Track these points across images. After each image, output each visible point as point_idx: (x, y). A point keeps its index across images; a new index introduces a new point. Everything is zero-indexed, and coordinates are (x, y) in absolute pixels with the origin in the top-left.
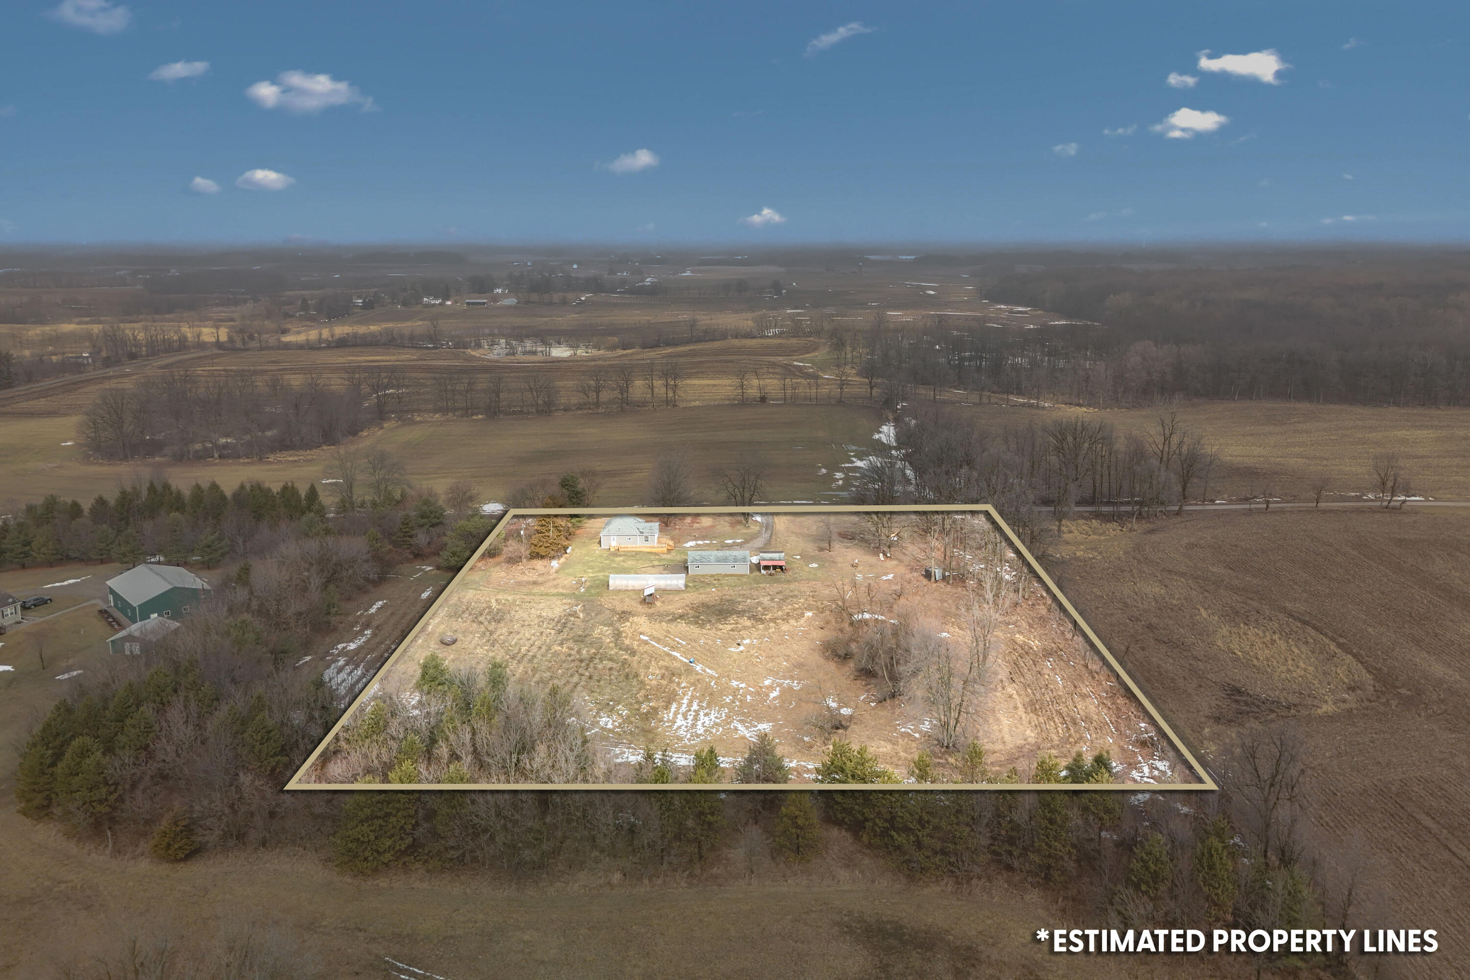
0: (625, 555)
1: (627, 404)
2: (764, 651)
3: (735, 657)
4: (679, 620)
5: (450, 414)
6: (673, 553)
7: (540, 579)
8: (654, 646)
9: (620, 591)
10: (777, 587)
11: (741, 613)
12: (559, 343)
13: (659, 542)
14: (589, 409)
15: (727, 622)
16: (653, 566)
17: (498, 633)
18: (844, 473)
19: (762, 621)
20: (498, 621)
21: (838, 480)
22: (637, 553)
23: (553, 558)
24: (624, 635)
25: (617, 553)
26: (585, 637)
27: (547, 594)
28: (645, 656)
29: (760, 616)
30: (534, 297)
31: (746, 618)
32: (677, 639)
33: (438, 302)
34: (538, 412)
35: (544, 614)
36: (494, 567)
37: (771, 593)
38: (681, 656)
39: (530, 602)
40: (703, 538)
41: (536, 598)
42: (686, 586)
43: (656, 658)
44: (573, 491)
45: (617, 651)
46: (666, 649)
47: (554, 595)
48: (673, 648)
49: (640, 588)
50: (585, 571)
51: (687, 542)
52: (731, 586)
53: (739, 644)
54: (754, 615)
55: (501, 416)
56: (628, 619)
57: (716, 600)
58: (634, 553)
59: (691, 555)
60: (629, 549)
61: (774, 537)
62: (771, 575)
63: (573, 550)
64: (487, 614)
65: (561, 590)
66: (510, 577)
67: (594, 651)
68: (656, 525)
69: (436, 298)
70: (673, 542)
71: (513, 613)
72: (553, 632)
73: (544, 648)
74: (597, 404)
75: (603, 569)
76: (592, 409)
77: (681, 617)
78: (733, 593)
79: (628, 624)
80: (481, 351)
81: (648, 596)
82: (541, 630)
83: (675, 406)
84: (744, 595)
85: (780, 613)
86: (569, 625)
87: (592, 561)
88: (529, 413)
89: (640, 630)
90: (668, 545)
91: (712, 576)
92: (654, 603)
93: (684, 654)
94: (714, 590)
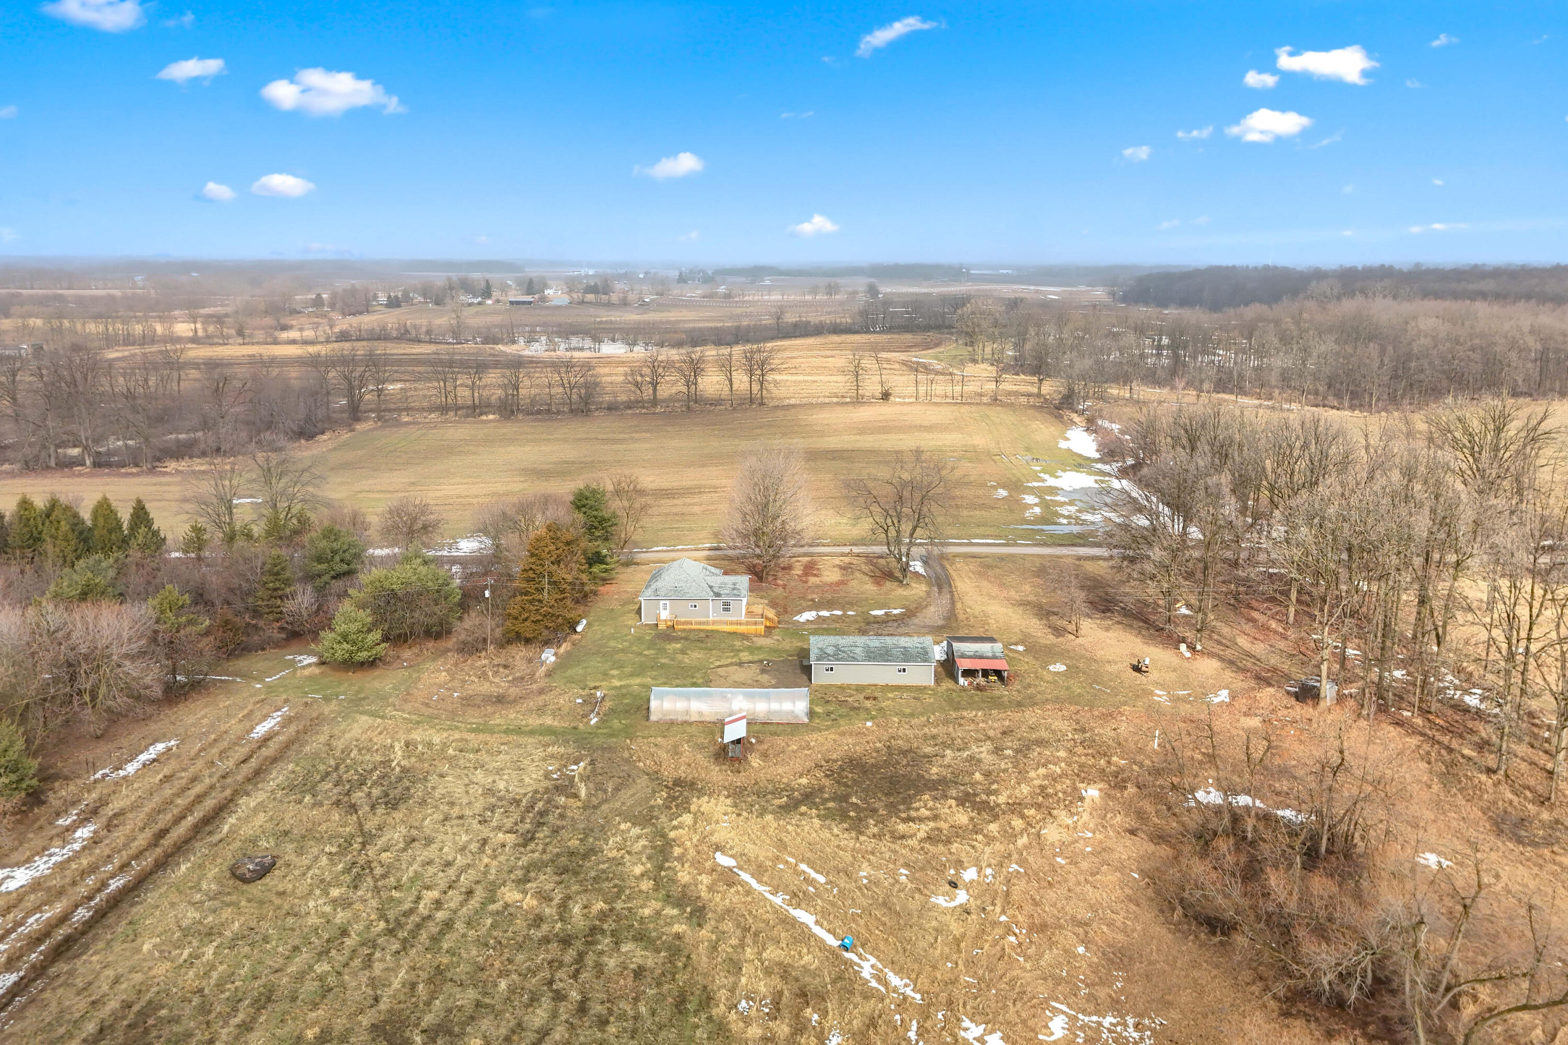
0: (686, 639)
1: (696, 402)
2: (1020, 907)
3: (956, 928)
4: (803, 809)
5: (451, 414)
6: (777, 635)
7: (514, 691)
8: (749, 892)
9: (672, 723)
10: (997, 722)
11: (939, 787)
12: (613, 340)
13: (749, 613)
14: (643, 407)
15: (913, 814)
16: (740, 664)
17: (380, 843)
18: (1039, 497)
19: (993, 812)
20: (393, 805)
21: (1031, 506)
22: (710, 634)
23: (547, 643)
24: (677, 851)
25: (668, 634)
26: (585, 856)
27: (519, 731)
28: (728, 926)
29: (984, 797)
30: (590, 297)
31: (953, 802)
32: (803, 867)
33: (476, 301)
34: (572, 411)
35: (501, 785)
36: (433, 660)
37: (991, 733)
38: (817, 922)
39: (478, 751)
40: (829, 604)
41: (493, 740)
42: (811, 714)
43: (756, 934)
44: (595, 517)
45: (657, 905)
46: (778, 900)
47: (532, 733)
48: (798, 898)
49: (713, 719)
50: (605, 674)
51: (800, 612)
52: (904, 715)
53: (954, 885)
54: (967, 794)
55: (520, 416)
56: (687, 801)
57: (878, 751)
58: (702, 635)
59: (816, 643)
60: (694, 627)
61: (959, 605)
62: (979, 688)
63: (589, 625)
64: (375, 783)
65: (549, 721)
66: (456, 683)
67: (600, 905)
68: (743, 581)
69: (475, 296)
70: (773, 611)
71: (434, 779)
72: (510, 839)
73: (480, 893)
74: (655, 402)
75: (640, 671)
76: (647, 408)
77: (808, 797)
78: (911, 734)
79: (687, 819)
80: (515, 347)
81: (733, 742)
82: (486, 832)
83: (762, 404)
84: (934, 737)
85: (1025, 789)
86: (551, 819)
87: (623, 650)
88: (558, 412)
89: (714, 839)
90: (767, 618)
91: (860, 689)
92: (746, 758)
93: (824, 917)
94: (869, 724)
